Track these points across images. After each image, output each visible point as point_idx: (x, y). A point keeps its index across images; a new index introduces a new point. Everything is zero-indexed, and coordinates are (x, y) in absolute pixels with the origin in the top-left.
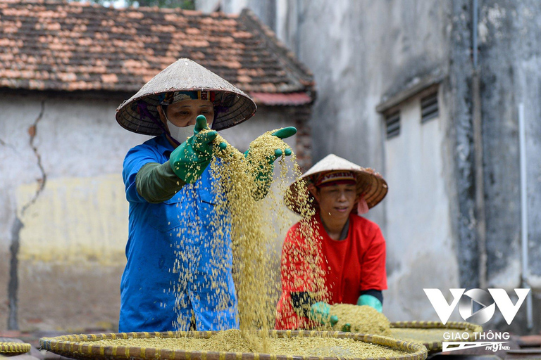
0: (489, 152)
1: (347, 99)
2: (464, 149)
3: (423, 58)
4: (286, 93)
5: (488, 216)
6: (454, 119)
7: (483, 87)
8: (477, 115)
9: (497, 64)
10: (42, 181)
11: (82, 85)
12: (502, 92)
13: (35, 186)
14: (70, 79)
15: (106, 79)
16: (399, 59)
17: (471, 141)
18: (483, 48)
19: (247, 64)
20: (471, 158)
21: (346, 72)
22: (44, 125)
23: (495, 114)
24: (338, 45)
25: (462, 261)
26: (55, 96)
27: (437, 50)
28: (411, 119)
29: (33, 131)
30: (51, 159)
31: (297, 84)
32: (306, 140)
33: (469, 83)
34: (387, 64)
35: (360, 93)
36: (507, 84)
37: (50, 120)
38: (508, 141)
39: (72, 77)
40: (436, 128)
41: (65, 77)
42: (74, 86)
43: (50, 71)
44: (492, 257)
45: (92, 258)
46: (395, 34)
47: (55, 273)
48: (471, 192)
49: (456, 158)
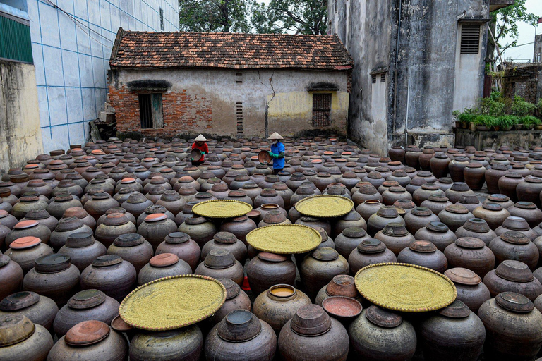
0: (398, 94)
1: (363, 67)
2: (391, 93)
3: (382, 62)
4: (344, 65)
5: (397, 113)
6: (389, 83)
7: (398, 74)
8: (396, 83)
9: (403, 67)
10: (274, 94)
11: (284, 66)
12: (404, 76)
13: (272, 96)
14: (281, 64)
15: (291, 63)
16: (376, 60)
17: (393, 91)
18: (399, 62)
19: (334, 55)
20: (393, 96)
21: (363, 58)
22: (274, 77)
23: (401, 82)
24: (361, 49)
25: (388, 125)
26: (277, 70)
27: (386, 62)
28: (378, 79)
29: (271, 80)
30: (276, 87)
31: (348, 63)
32: (351, 79)
33: (394, 73)
34: (373, 60)
35: (367, 67)
36: (405, 73)
37: (275, 76)
38: (404, 90)
39: (282, 63)
40: (384, 85)
41: (279, 63)
42: (282, 66)
43: (275, 61)
44: (397, 124)
45: (288, 116)
46: (376, 52)
47: (278, 120)
48: (392, 106)
49: (389, 96)
